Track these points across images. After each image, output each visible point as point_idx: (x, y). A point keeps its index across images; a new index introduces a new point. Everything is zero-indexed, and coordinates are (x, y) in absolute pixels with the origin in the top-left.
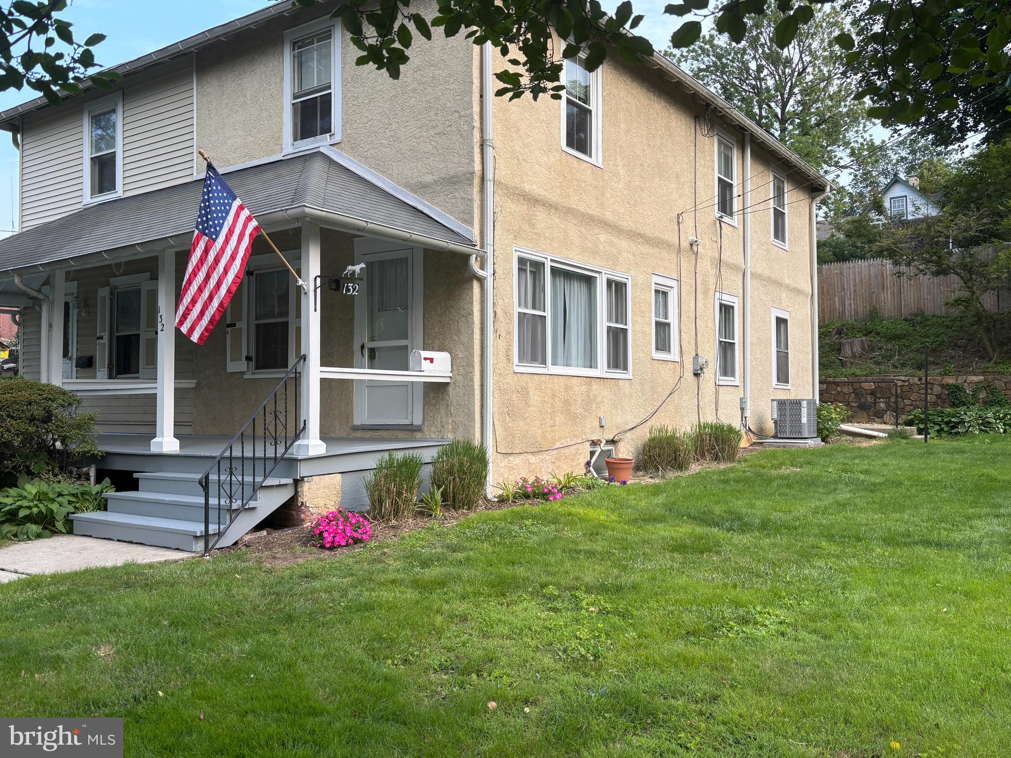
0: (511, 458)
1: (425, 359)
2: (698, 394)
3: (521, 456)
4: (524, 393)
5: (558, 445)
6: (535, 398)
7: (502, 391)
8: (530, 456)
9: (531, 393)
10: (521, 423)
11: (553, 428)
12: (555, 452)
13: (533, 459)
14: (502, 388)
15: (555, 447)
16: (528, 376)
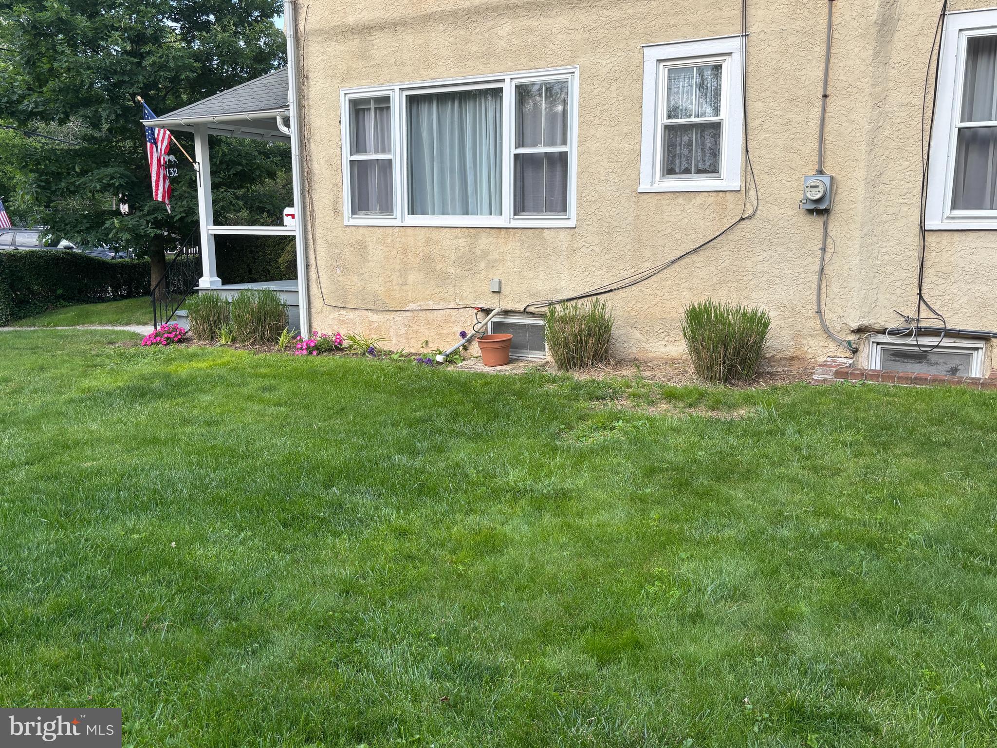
0: (343, 312)
1: (287, 215)
2: (824, 249)
3: (357, 312)
4: (361, 248)
5: (412, 306)
6: (376, 252)
7: (330, 245)
8: (370, 314)
9: (370, 248)
10: (355, 278)
11: (403, 287)
12: (408, 314)
13: (374, 317)
14: (330, 242)
15: (407, 308)
16: (365, 229)
